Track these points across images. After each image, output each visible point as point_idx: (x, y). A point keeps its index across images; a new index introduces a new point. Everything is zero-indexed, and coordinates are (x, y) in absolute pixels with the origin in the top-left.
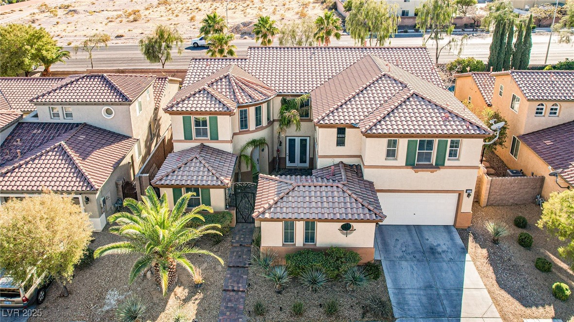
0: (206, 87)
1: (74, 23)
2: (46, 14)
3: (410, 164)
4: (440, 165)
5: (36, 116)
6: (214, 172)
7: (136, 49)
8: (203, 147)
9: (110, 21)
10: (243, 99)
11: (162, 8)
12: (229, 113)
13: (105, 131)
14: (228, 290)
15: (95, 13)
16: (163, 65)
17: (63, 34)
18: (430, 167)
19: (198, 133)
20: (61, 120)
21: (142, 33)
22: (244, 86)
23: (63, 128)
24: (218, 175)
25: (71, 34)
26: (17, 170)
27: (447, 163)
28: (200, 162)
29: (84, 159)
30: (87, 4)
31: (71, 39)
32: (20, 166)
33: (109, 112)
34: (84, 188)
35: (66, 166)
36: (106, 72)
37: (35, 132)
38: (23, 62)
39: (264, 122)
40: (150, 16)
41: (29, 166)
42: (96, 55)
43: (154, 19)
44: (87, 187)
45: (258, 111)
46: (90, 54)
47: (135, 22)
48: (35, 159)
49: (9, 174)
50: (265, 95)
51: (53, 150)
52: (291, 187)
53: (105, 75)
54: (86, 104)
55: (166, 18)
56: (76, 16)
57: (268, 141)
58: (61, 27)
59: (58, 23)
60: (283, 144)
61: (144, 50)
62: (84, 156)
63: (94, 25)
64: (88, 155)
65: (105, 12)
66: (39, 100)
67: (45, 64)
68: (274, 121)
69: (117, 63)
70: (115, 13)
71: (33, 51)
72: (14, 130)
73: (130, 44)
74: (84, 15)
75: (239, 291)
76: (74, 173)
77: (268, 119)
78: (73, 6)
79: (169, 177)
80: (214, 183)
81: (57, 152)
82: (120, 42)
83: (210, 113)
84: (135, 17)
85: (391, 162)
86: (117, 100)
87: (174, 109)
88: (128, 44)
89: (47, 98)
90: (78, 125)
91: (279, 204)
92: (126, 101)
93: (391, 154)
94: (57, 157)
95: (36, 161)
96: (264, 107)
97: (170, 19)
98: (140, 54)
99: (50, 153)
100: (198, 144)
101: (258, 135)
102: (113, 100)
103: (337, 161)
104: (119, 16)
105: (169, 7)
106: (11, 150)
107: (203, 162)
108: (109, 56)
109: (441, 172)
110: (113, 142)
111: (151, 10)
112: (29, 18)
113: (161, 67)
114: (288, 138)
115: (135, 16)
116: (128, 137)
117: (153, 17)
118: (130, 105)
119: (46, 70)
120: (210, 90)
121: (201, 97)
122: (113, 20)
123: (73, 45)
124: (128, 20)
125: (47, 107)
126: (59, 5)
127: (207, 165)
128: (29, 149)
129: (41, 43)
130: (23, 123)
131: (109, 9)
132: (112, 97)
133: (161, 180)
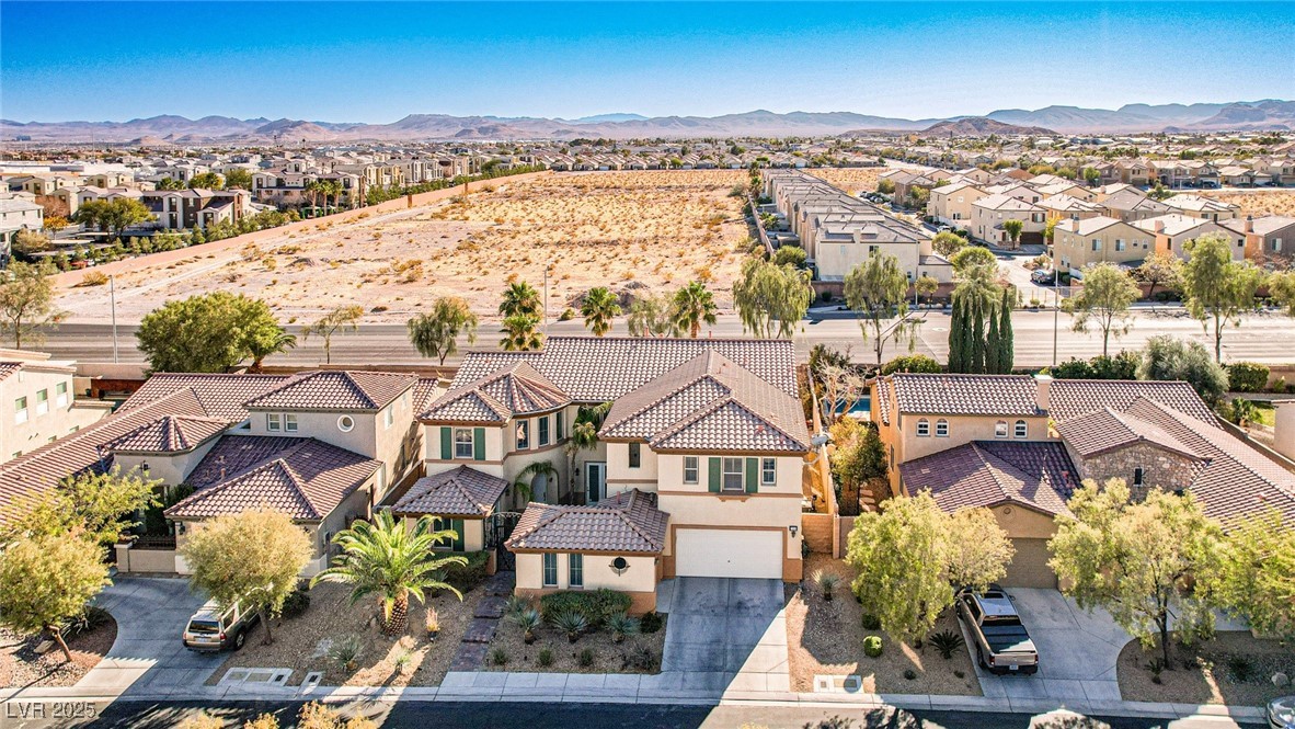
0: (477, 390)
1: (303, 283)
2: (255, 265)
3: (714, 489)
4: (752, 491)
5: (248, 426)
6: (471, 498)
7: (404, 333)
8: (464, 469)
9: (366, 282)
10: (522, 406)
11: (463, 257)
12: (499, 423)
13: (338, 449)
14: (468, 641)
15: (343, 265)
16: (442, 360)
17: (284, 302)
18: (741, 493)
19: (460, 452)
20: (281, 432)
21: (418, 305)
22: (526, 390)
23: (283, 443)
24: (475, 502)
25: (296, 303)
26: (220, 493)
27: (761, 489)
28: (457, 487)
29: (307, 481)
30: (328, 247)
31: (296, 312)
32: (225, 488)
33: (347, 423)
34: (304, 516)
35: (284, 489)
36: (350, 368)
37: (244, 447)
38: (226, 352)
39: (552, 439)
40: (437, 273)
41: (236, 488)
42: (337, 341)
43: (444, 278)
44: (308, 514)
45: (543, 425)
46: (327, 341)
47: (410, 284)
48: (244, 480)
49: (210, 498)
50: (553, 402)
51: (268, 469)
52: (558, 514)
53: (347, 372)
54: (318, 410)
55: (465, 277)
56: (307, 270)
57: (556, 465)
58: (281, 289)
59: (274, 282)
60: (582, 473)
61: (414, 335)
62: (308, 477)
63: (337, 287)
64: (313, 477)
65: (360, 263)
66: (255, 404)
67: (256, 355)
68: (568, 439)
69: (370, 356)
70: (378, 266)
71: (244, 336)
72: (217, 444)
73: (396, 324)
74: (322, 268)
75: (481, 642)
76: (293, 498)
77: (559, 435)
78: (303, 248)
79: (414, 503)
80: (469, 511)
81: (273, 471)
82: (379, 320)
83: (476, 423)
84: (410, 274)
85: (690, 487)
86: (359, 406)
87: (430, 417)
88: (392, 324)
89: (266, 402)
90: (302, 439)
91: (539, 532)
92: (371, 407)
93: (691, 476)
94: (273, 478)
95: (246, 483)
96: (552, 419)
97: (471, 280)
98: (406, 340)
99: (264, 473)
100: (459, 465)
101: (541, 458)
102: (354, 406)
103: (631, 487)
104: (383, 272)
105: (475, 256)
106: (211, 469)
107: (460, 486)
108: (358, 344)
109: (753, 501)
110: (348, 464)
111: (443, 259)
112: (225, 272)
113: (438, 364)
114: (588, 464)
115: (411, 272)
116: (368, 459)
117: (443, 274)
118: (376, 413)
119: (256, 365)
120: (480, 394)
121: (467, 403)
122: (372, 278)
123: (298, 323)
124: (398, 279)
125: (263, 414)
126: (278, 248)
127: (463, 490)
128: (234, 470)
129: (256, 324)
130: (229, 436)
131: (366, 258)
132: (353, 402)
133: (403, 506)
